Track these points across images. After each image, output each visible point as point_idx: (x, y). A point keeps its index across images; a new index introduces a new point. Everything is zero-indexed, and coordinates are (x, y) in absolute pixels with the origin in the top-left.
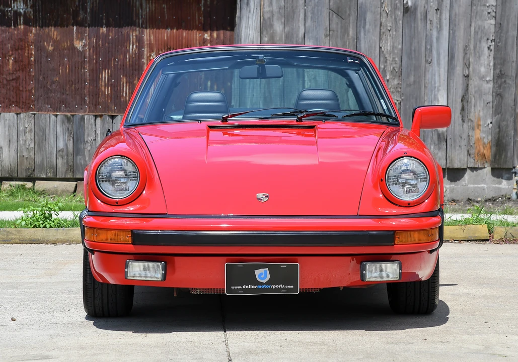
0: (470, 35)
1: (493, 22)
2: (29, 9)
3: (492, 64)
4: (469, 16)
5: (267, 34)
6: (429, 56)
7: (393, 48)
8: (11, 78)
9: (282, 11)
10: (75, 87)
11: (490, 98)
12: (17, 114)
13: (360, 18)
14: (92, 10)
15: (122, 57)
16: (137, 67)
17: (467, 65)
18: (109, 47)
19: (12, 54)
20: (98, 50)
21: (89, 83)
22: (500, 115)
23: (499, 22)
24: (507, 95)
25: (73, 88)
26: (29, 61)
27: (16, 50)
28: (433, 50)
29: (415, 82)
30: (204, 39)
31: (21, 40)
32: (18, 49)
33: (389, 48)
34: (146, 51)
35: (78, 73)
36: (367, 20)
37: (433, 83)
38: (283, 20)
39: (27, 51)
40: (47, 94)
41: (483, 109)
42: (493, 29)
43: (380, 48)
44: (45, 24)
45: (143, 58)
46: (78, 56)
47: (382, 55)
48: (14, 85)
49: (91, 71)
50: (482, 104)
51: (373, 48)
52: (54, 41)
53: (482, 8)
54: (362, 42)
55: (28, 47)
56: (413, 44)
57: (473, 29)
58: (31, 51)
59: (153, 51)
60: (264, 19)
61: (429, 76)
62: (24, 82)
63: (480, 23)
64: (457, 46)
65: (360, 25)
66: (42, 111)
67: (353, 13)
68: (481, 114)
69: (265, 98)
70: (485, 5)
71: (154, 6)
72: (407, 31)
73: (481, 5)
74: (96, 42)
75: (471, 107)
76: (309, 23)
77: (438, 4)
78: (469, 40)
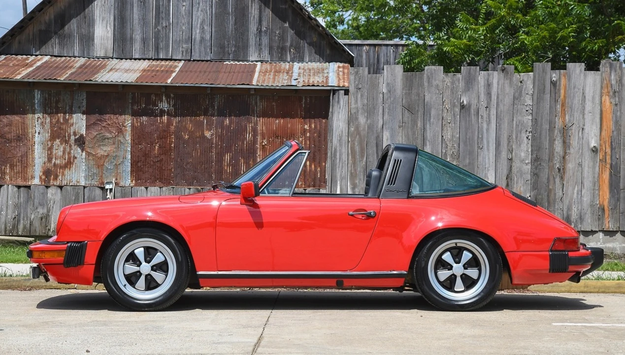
0: (513, 128)
1: (530, 117)
2: (171, 108)
3: (530, 150)
4: (512, 113)
5: (353, 125)
6: (481, 143)
7: (452, 136)
8: (157, 160)
9: (365, 108)
10: (204, 166)
11: (529, 177)
12: (160, 188)
13: (426, 113)
14: (218, 107)
15: (240, 143)
16: (252, 151)
17: (511, 151)
18: (231, 136)
19: (158, 142)
20: (223, 138)
21: (215, 164)
22: (536, 191)
23: (535, 118)
24: (542, 175)
25: (203, 167)
26: (170, 147)
27: (161, 139)
28: (484, 139)
29: (469, 163)
30: (304, 129)
31: (164, 131)
33: (449, 137)
34: (259, 138)
35: (207, 156)
36: (432, 115)
37: (484, 164)
38: (366, 115)
40: (184, 172)
41: (523, 186)
42: (530, 123)
43: (442, 136)
44: (183, 115)
45: (257, 144)
46: (207, 143)
47: (444, 142)
48: (159, 165)
49: (217, 154)
50: (523, 182)
51: (437, 137)
52: (189, 132)
53: (522, 106)
54: (428, 131)
55: (170, 137)
56: (468, 134)
57: (515, 122)
58: (172, 139)
59: (265, 139)
60: (351, 114)
61: (480, 159)
62: (166, 163)
63: (520, 118)
64: (502, 136)
65: (426, 118)
66: (179, 185)
67: (420, 109)
68: (522, 189)
69: (351, 173)
70: (524, 105)
71: (266, 104)
72: (463, 123)
73: (520, 105)
74: (221, 132)
75: (514, 184)
76: (386, 116)
77: (487, 103)
78: (512, 131)
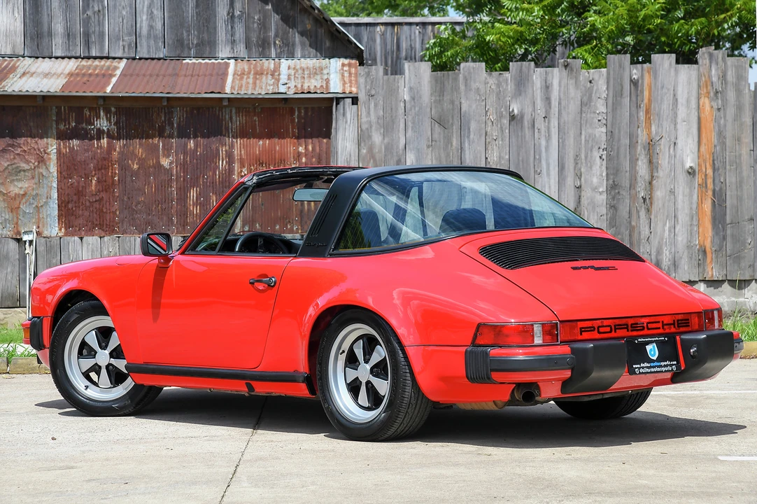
0: (581, 144)
1: (604, 130)
2: (113, 126)
3: (604, 174)
4: (579, 124)
5: (365, 145)
6: (538, 166)
7: (500, 158)
8: (94, 200)
9: (381, 121)
10: (162, 207)
11: (604, 211)
12: (101, 238)
13: (463, 128)
14: (179, 125)
15: (211, 173)
16: (227, 184)
17: (579, 176)
18: (197, 164)
19: (95, 174)
20: (186, 166)
21: (177, 203)
22: (614, 229)
23: (610, 130)
24: (621, 207)
25: (160, 208)
26: (113, 181)
27: (99, 170)
28: (542, 161)
30: (298, 152)
31: (104, 159)
32: (101, 169)
33: (495, 159)
34: (236, 166)
35: (165, 192)
36: (471, 130)
38: (382, 131)
39: (110, 171)
40: (132, 215)
41: (597, 223)
42: (604, 138)
43: (486, 158)
44: (129, 137)
45: (234, 175)
46: (165, 174)
48: (98, 206)
49: (179, 189)
50: (596, 217)
51: (479, 159)
52: (139, 159)
53: (592, 115)
54: (467, 152)
55: (112, 167)
56: (521, 154)
57: (583, 137)
58: (115, 170)
59: (244, 167)
60: (361, 130)
62: (108, 204)
63: (590, 131)
64: (567, 156)
65: (464, 135)
66: (126, 233)
67: (456, 122)
70: (595, 112)
71: (244, 118)
72: (514, 140)
73: (590, 113)
74: (184, 158)
76: (410, 133)
77: (546, 112)
78: (580, 149)
